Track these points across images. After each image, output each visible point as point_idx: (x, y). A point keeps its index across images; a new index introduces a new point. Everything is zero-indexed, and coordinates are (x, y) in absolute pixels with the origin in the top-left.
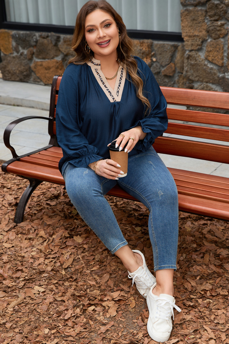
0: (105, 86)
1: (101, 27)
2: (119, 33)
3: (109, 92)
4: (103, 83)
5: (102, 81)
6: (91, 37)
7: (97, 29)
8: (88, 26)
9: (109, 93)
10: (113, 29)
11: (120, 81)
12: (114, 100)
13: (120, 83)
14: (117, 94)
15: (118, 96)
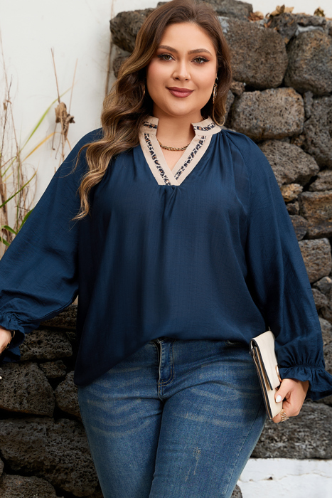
0: (155, 162)
1: (188, 59)
2: (216, 81)
3: (161, 170)
4: (154, 157)
5: (152, 152)
6: (162, 71)
7: (179, 59)
8: (164, 47)
9: (160, 172)
10: (208, 73)
11: (190, 158)
12: (167, 182)
13: (189, 162)
14: (177, 176)
15: (177, 179)
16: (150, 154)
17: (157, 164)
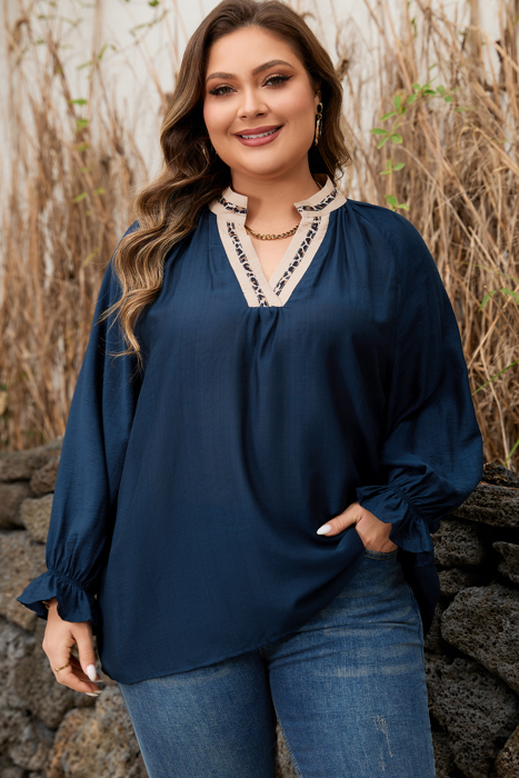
0: (245, 265)
1: (255, 84)
3: (253, 279)
4: (243, 259)
5: (240, 251)
7: (241, 88)
9: (252, 284)
11: (297, 258)
12: (262, 302)
13: (296, 264)
14: (277, 290)
15: (278, 294)
16: (236, 253)
17: (248, 269)
